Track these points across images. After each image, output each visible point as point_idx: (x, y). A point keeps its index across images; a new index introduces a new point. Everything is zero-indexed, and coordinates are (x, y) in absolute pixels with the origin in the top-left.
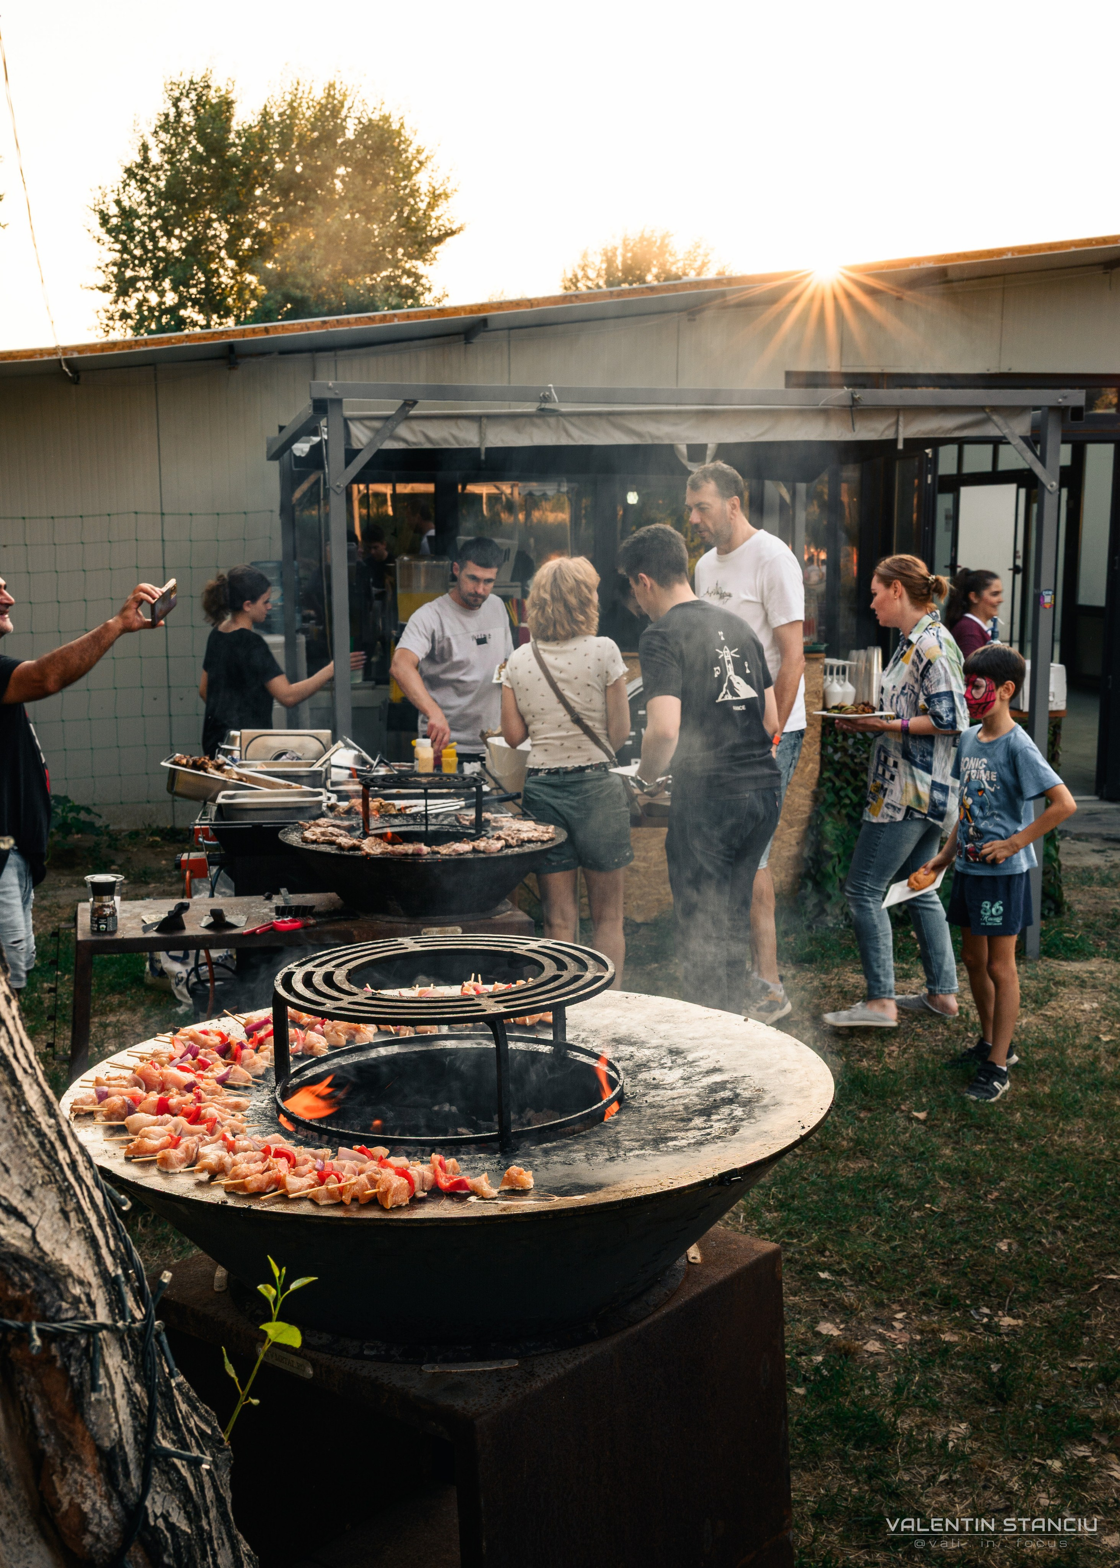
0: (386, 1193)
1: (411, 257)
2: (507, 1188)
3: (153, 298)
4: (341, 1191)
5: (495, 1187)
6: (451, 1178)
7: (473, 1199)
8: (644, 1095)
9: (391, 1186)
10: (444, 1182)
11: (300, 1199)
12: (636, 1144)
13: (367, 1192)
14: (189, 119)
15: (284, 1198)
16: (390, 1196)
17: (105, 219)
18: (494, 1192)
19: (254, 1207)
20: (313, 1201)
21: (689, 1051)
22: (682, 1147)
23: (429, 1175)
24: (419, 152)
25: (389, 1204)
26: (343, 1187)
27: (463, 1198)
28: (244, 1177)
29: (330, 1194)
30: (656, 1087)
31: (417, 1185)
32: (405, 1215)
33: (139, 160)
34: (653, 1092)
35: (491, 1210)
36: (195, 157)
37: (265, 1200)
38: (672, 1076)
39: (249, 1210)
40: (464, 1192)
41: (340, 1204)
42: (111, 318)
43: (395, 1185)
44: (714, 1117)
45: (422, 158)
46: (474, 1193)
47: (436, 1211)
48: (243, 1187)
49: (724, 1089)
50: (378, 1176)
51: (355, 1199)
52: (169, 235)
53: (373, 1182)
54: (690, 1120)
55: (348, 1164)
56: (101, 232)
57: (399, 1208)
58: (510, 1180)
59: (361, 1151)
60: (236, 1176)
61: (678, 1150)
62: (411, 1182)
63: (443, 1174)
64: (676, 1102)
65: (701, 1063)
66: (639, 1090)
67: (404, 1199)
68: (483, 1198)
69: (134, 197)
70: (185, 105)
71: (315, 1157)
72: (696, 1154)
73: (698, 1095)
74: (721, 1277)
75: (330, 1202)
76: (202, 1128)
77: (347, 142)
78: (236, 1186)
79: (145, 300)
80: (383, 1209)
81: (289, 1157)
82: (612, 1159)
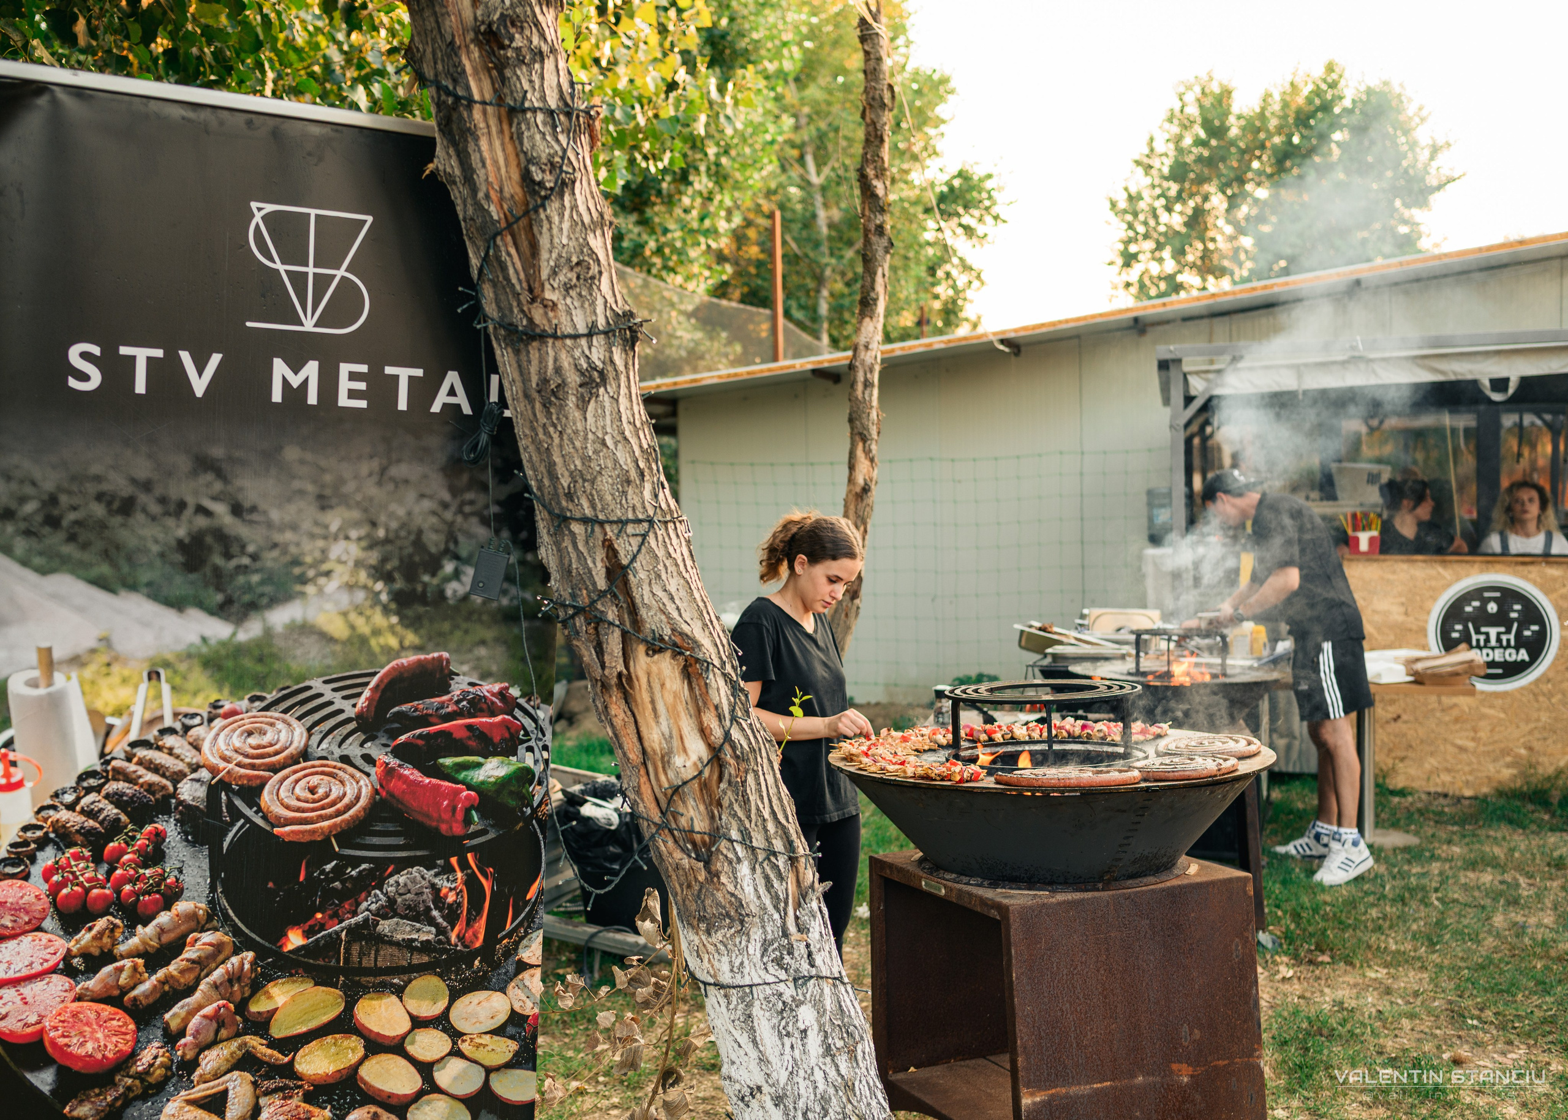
1: (1407, 206)
3: (1155, 269)
14: (1193, 110)
17: (1113, 205)
24: (1421, 109)
33: (1147, 151)
36: (1199, 142)
42: (1115, 288)
45: (1424, 113)
52: (1169, 209)
56: (1112, 214)
69: (1140, 182)
70: (1190, 98)
77: (1345, 110)
79: (1147, 271)
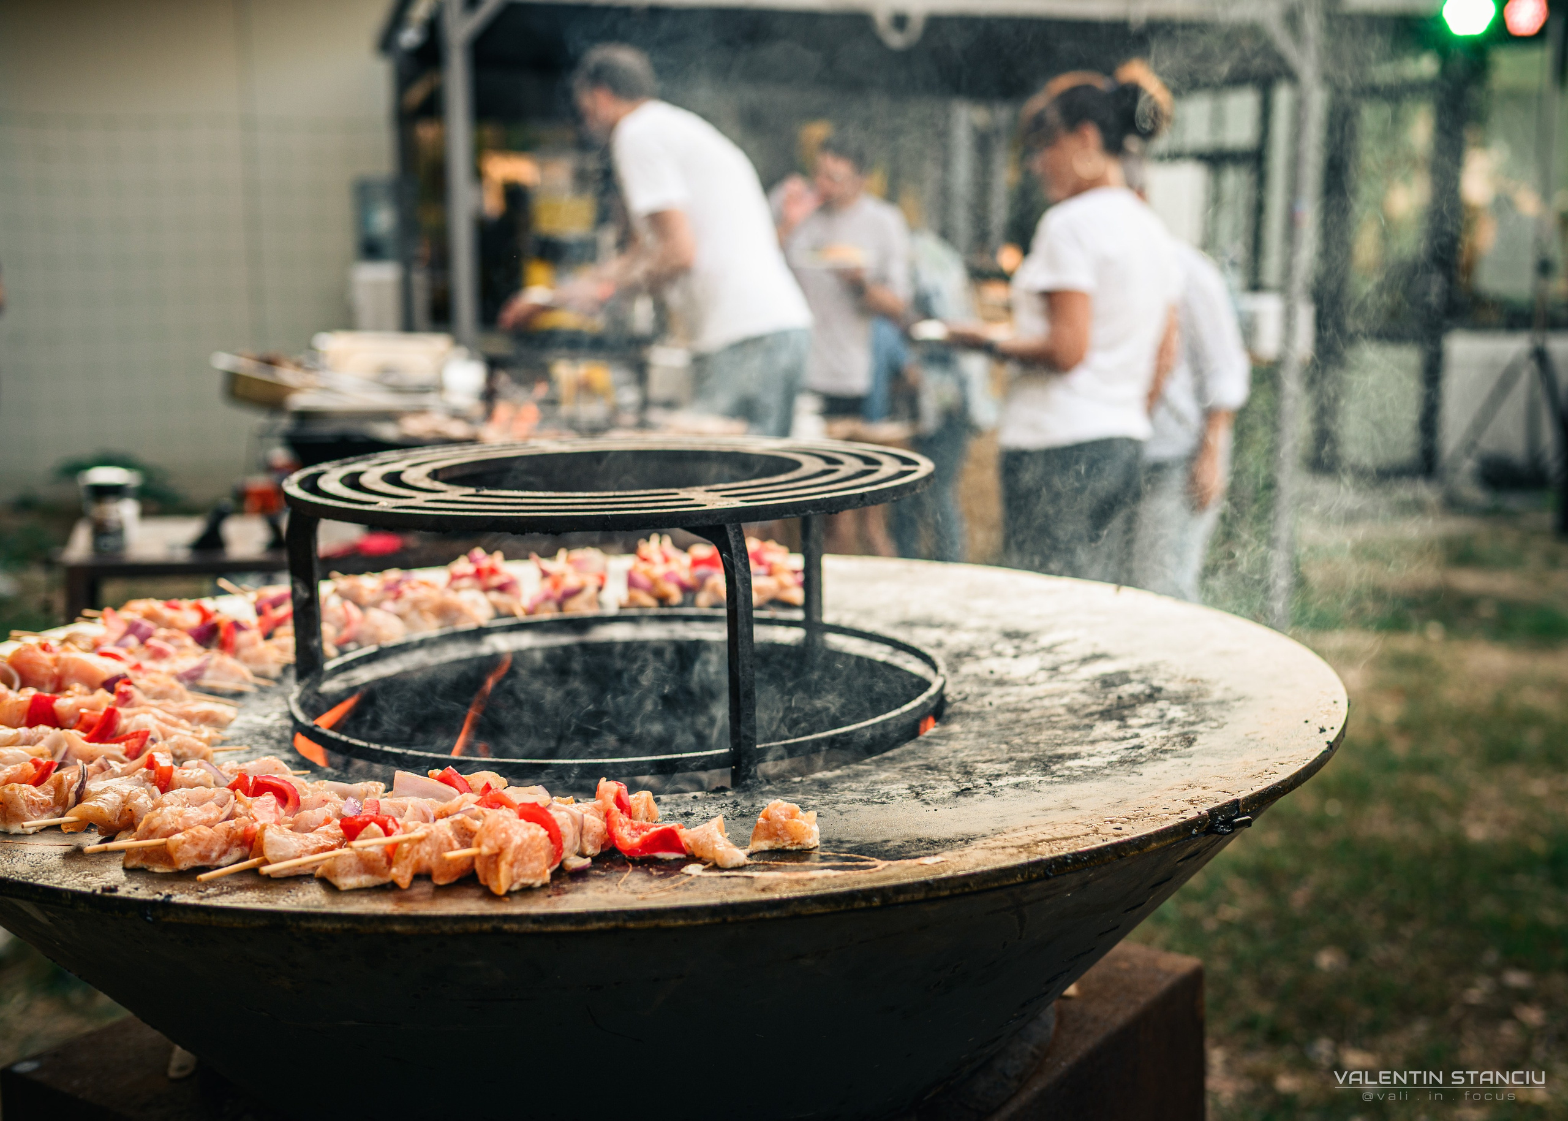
0: (495, 857)
2: (764, 845)
4: (391, 855)
5: (741, 844)
6: (642, 828)
7: (694, 869)
8: (983, 695)
9: (508, 840)
10: (628, 836)
11: (295, 879)
12: (1005, 767)
13: (450, 855)
15: (256, 879)
16: (504, 867)
18: (740, 856)
19: (179, 898)
20: (328, 885)
21: (1037, 632)
22: (1099, 769)
23: (596, 823)
25: (502, 883)
26: (395, 846)
27: (672, 868)
28: (168, 835)
29: (367, 865)
30: (1000, 683)
31: (569, 842)
32: (539, 907)
34: (997, 691)
35: (736, 891)
37: (210, 883)
38: (1026, 666)
39: (166, 905)
40: (672, 856)
41: (389, 888)
43: (517, 840)
44: (1131, 721)
46: (692, 859)
47: (613, 895)
48: (163, 854)
49: (1128, 681)
50: (478, 824)
51: (422, 876)
53: (466, 836)
54: (1090, 727)
55: (412, 802)
57: (527, 891)
58: (771, 830)
59: (443, 780)
60: (151, 833)
61: (1092, 774)
62: (555, 836)
63: (624, 818)
64: (1046, 702)
65: (1066, 648)
66: (969, 688)
67: (539, 871)
68: (716, 867)
71: (344, 796)
72: (1134, 778)
73: (1083, 691)
74: (1120, 1019)
75: (365, 880)
76: (118, 749)
78: (149, 854)
80: (490, 895)
81: (283, 795)
82: (965, 792)
